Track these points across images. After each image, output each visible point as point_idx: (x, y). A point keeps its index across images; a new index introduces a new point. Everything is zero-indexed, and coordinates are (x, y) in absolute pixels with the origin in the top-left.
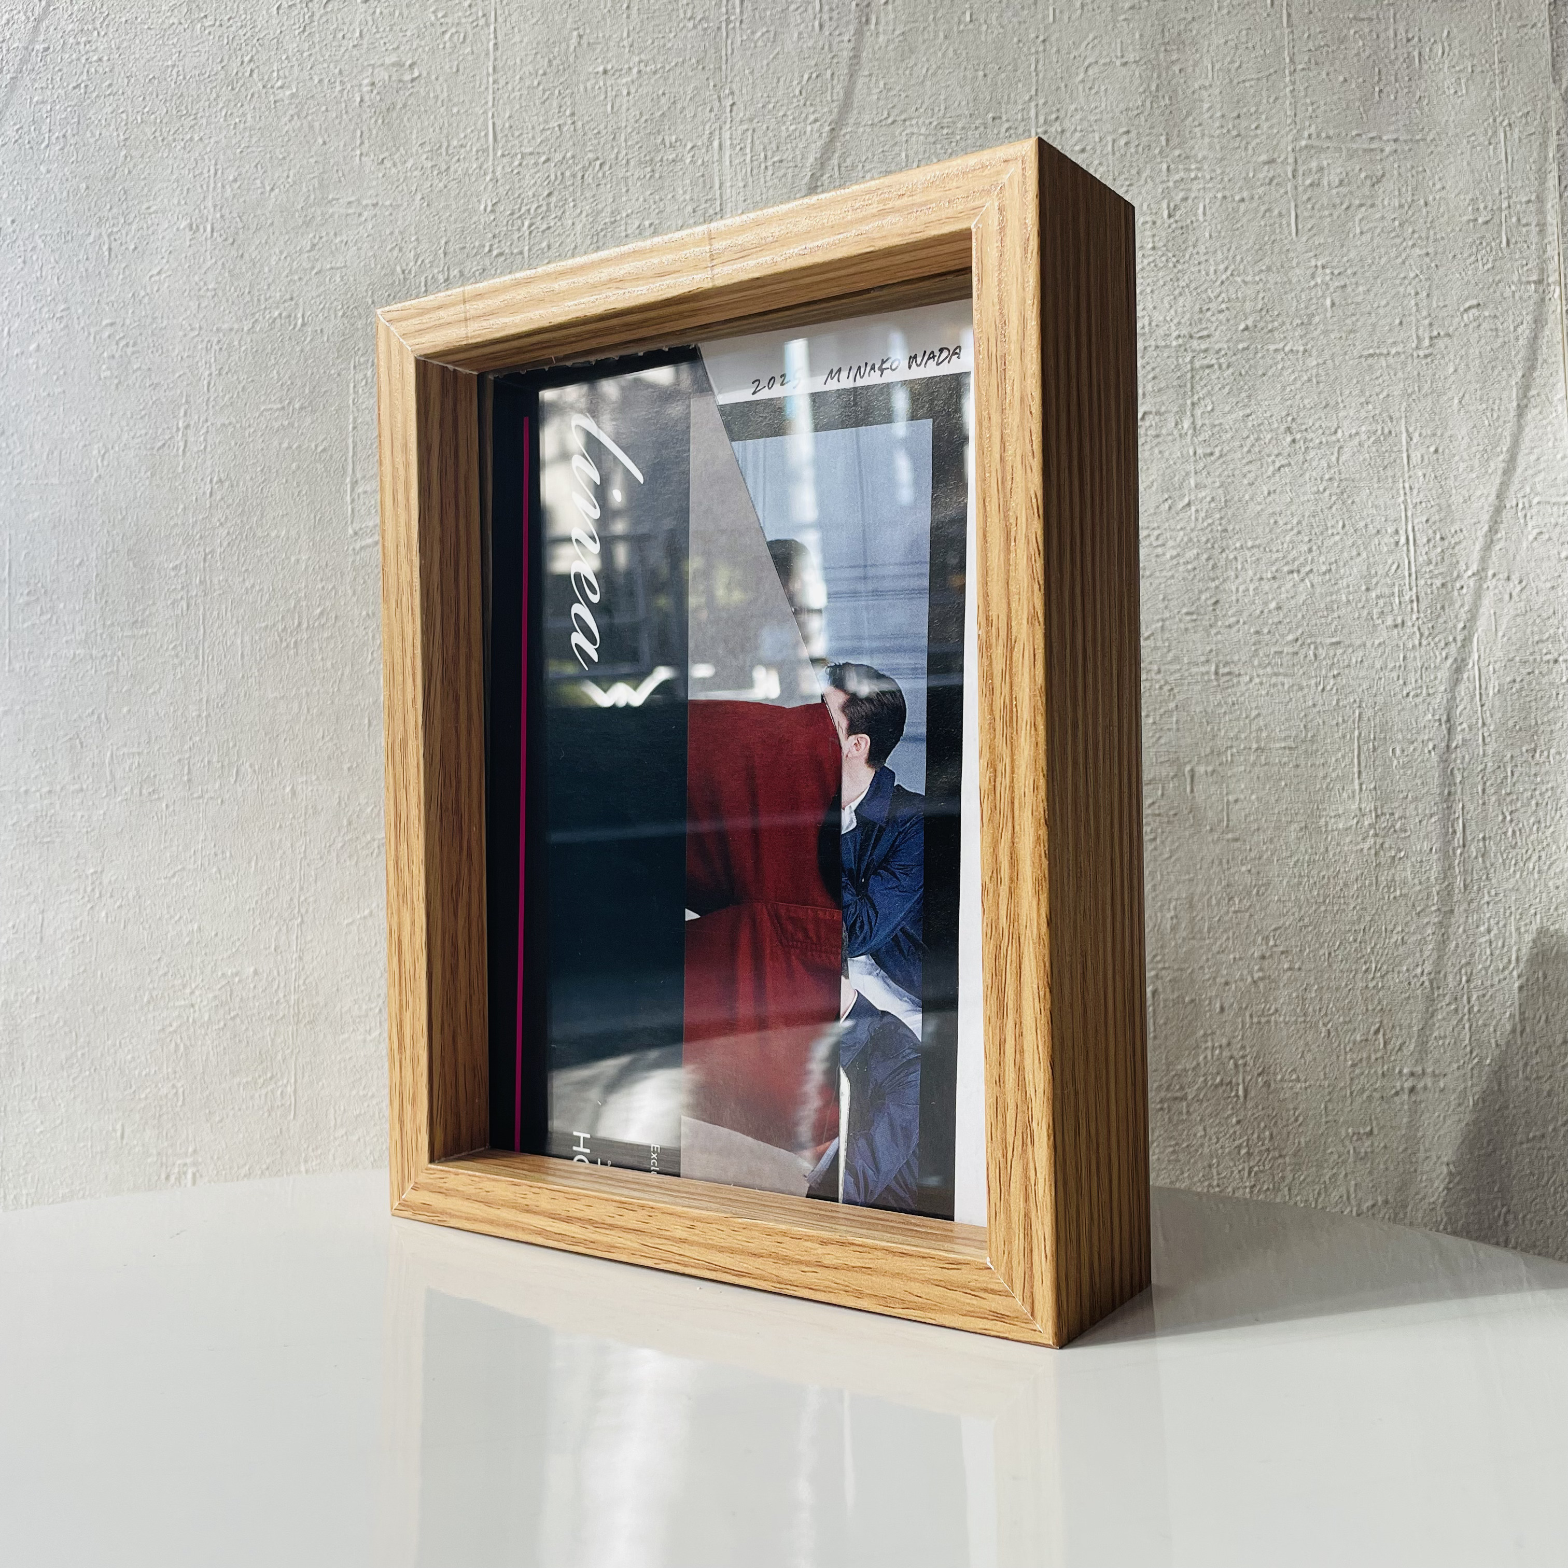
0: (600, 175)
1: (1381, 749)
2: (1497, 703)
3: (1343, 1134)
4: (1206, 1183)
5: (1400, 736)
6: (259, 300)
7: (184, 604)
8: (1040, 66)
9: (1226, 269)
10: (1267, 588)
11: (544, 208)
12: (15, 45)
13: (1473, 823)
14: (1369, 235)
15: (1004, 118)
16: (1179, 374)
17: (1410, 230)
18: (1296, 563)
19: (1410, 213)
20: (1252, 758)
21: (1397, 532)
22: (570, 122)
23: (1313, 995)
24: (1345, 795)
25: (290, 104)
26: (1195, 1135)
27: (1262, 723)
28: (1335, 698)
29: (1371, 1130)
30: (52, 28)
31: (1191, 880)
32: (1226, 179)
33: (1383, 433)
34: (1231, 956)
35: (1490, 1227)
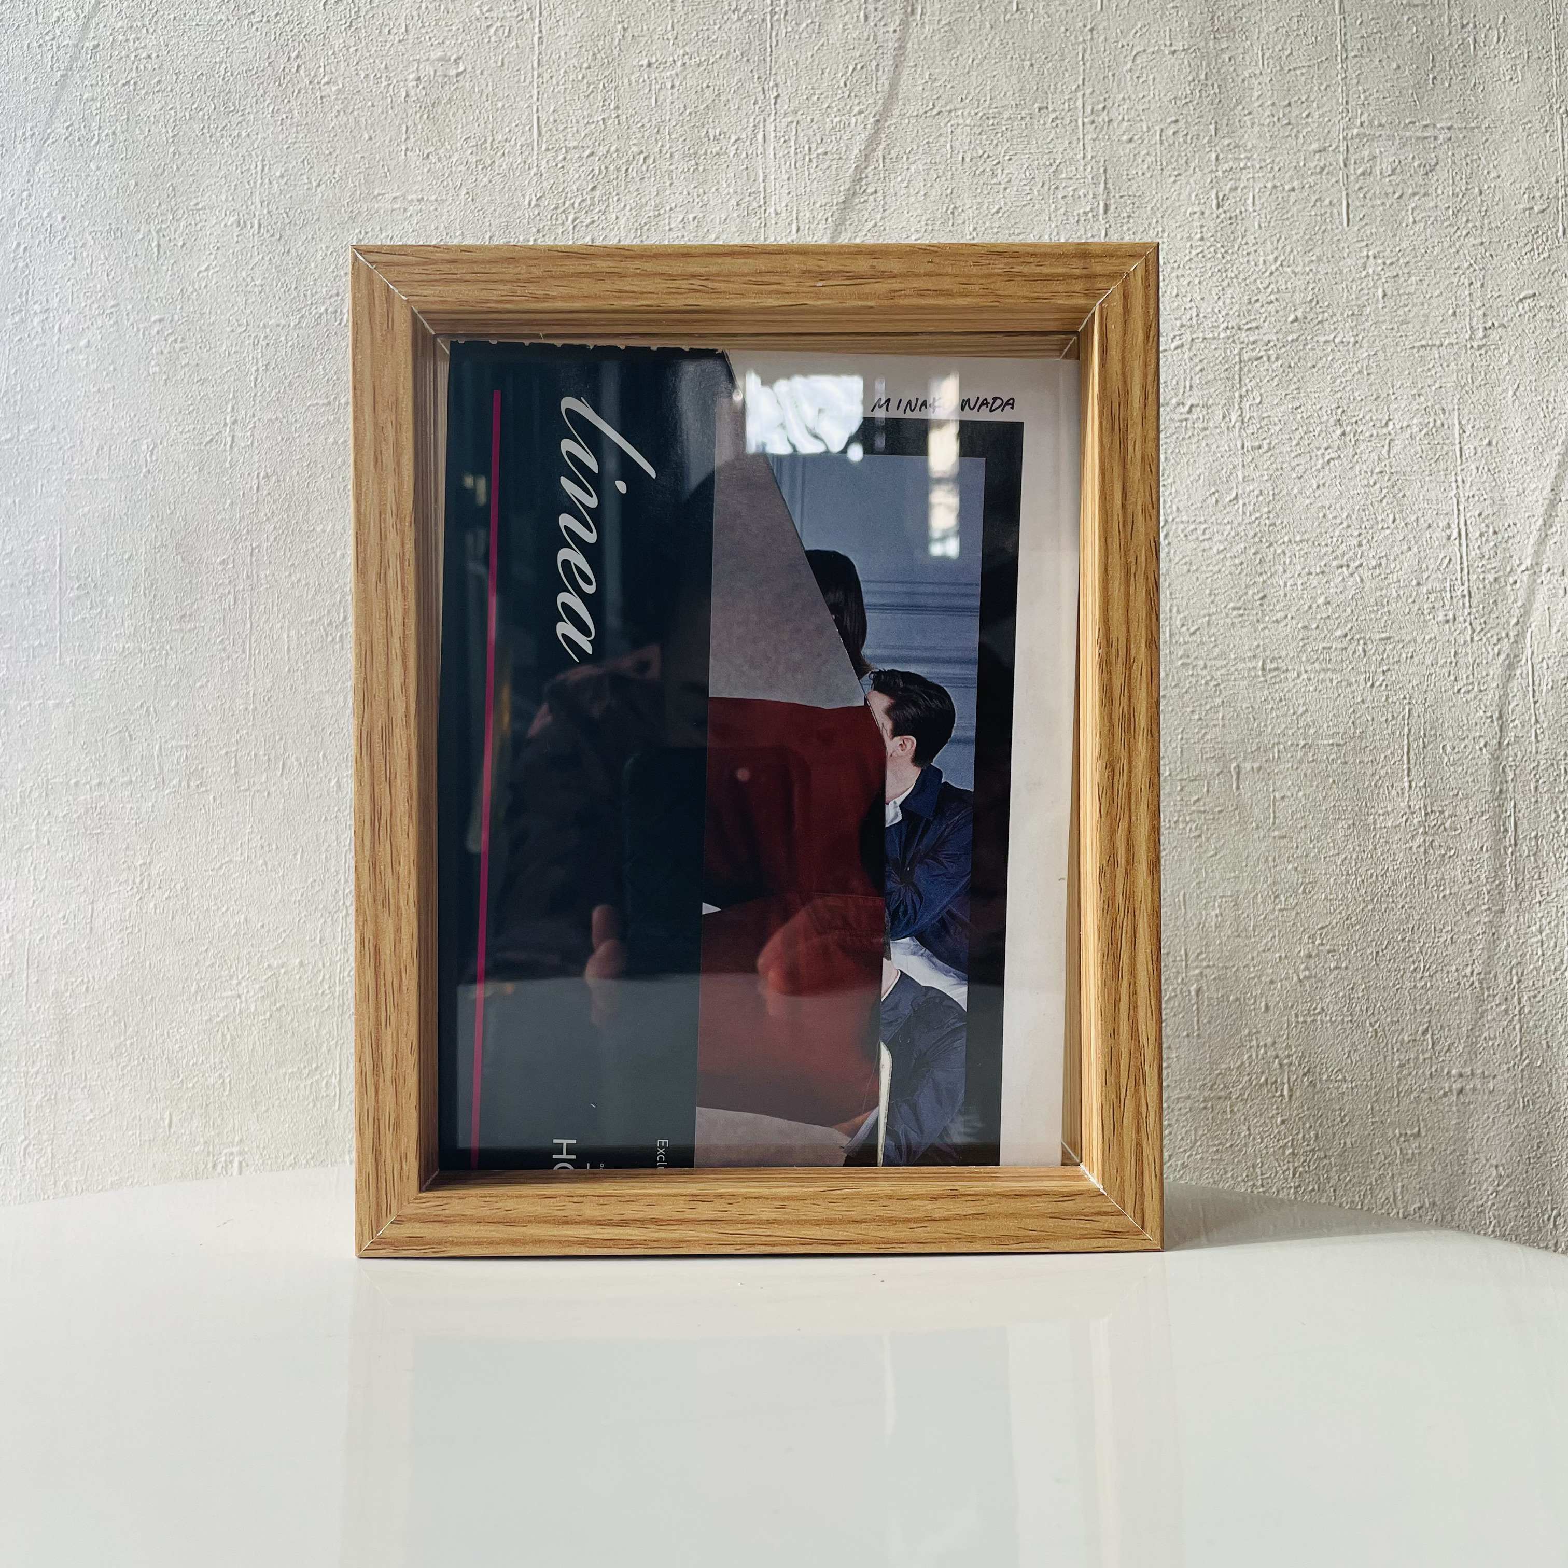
0: (644, 168)
1: (1431, 745)
2: (1551, 700)
3: (1390, 1134)
4: (1250, 1183)
5: (1450, 733)
6: (305, 295)
7: (231, 597)
8: (1087, 56)
9: (1276, 259)
10: (1315, 583)
11: (588, 202)
12: (65, 43)
13: (1525, 821)
14: (1422, 225)
15: (1050, 109)
16: (1227, 366)
17: (1464, 219)
18: (1345, 558)
19: (1464, 202)
20: (1300, 754)
21: (1449, 526)
22: (614, 116)
23: (1360, 994)
24: (1394, 792)
25: (336, 99)
26: (1239, 1134)
27: (1309, 720)
28: (1385, 693)
29: (1419, 1130)
30: (102, 25)
31: (1235, 877)
32: (1276, 169)
33: (1434, 426)
34: (1277, 955)
35: (1540, 1230)
